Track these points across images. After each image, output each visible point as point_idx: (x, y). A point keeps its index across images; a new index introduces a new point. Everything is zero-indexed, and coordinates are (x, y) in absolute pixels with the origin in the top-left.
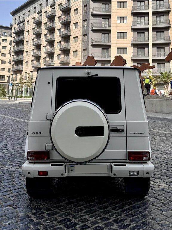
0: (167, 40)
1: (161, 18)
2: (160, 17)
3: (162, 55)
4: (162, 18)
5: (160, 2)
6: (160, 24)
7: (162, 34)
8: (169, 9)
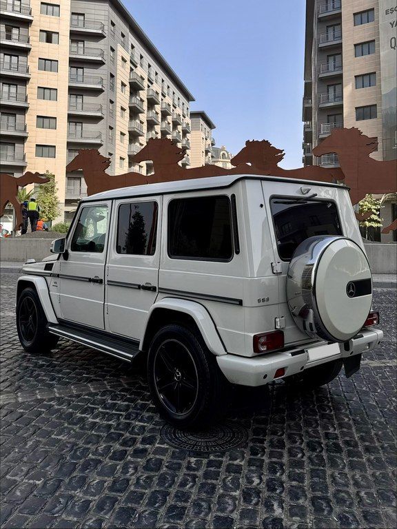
0: (20, 131)
1: (11, 88)
2: (9, 86)
3: (9, 158)
4: (13, 89)
5: (11, 57)
6: (9, 99)
7: (11, 118)
8: (27, 76)
